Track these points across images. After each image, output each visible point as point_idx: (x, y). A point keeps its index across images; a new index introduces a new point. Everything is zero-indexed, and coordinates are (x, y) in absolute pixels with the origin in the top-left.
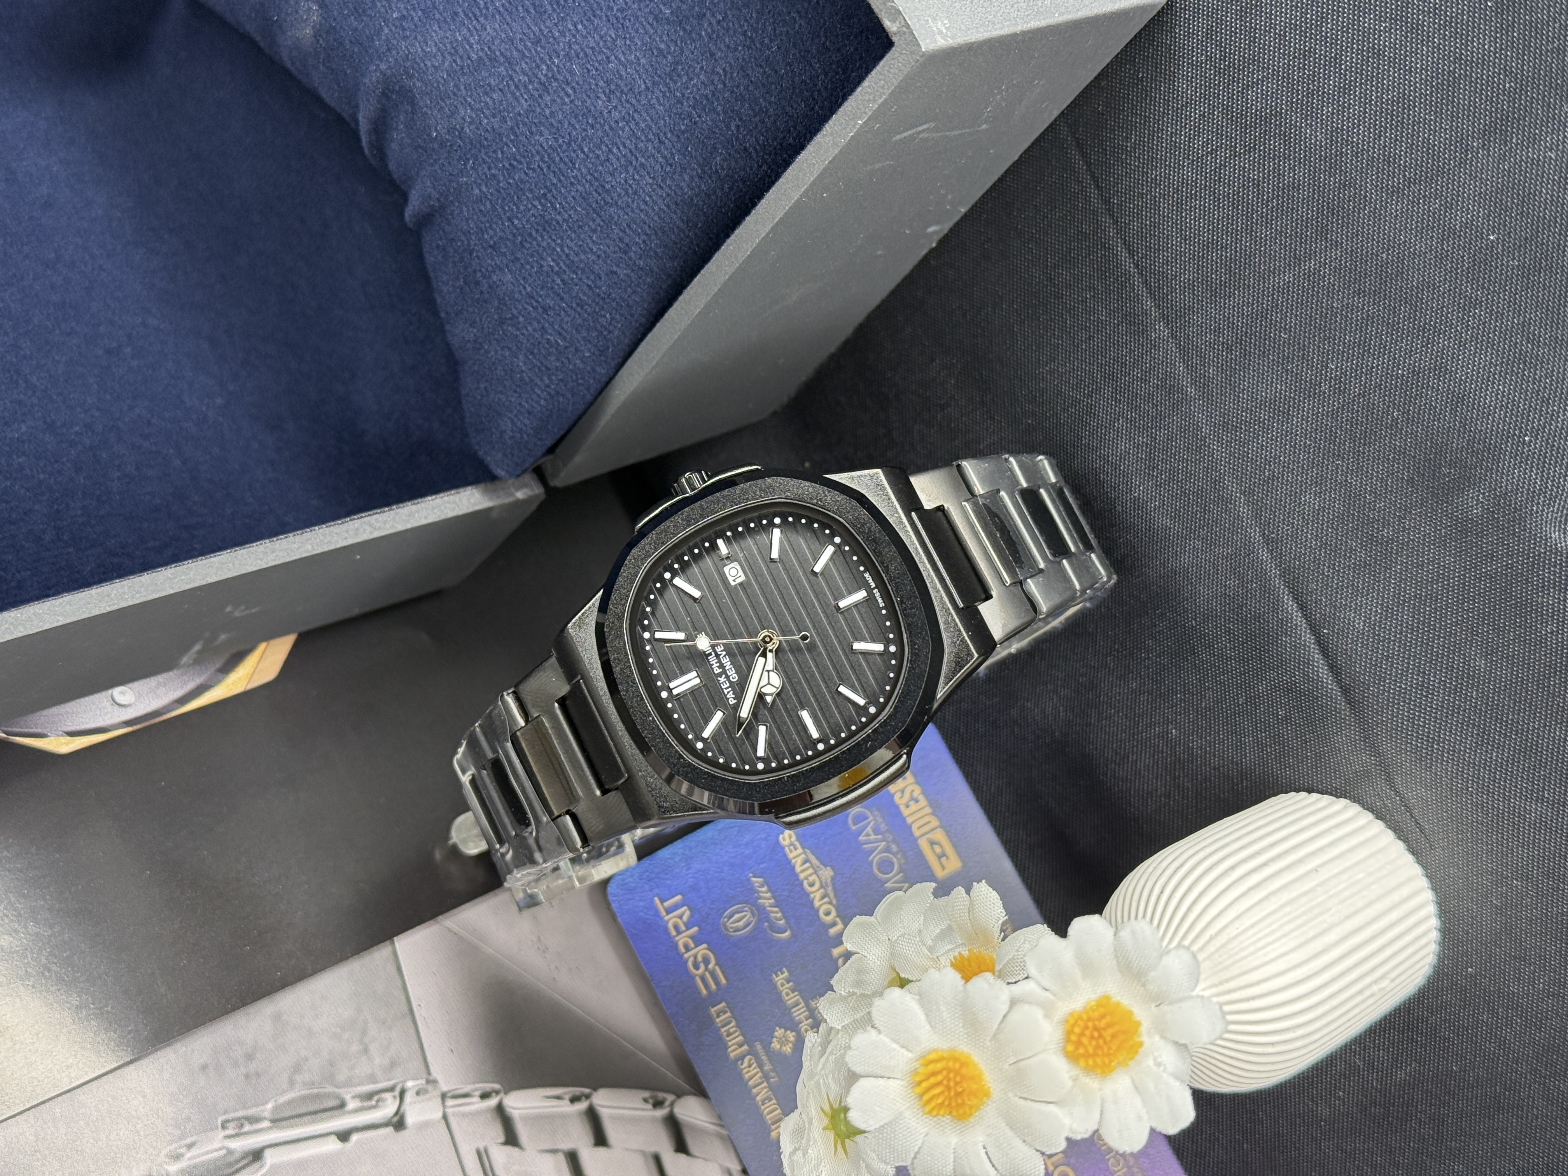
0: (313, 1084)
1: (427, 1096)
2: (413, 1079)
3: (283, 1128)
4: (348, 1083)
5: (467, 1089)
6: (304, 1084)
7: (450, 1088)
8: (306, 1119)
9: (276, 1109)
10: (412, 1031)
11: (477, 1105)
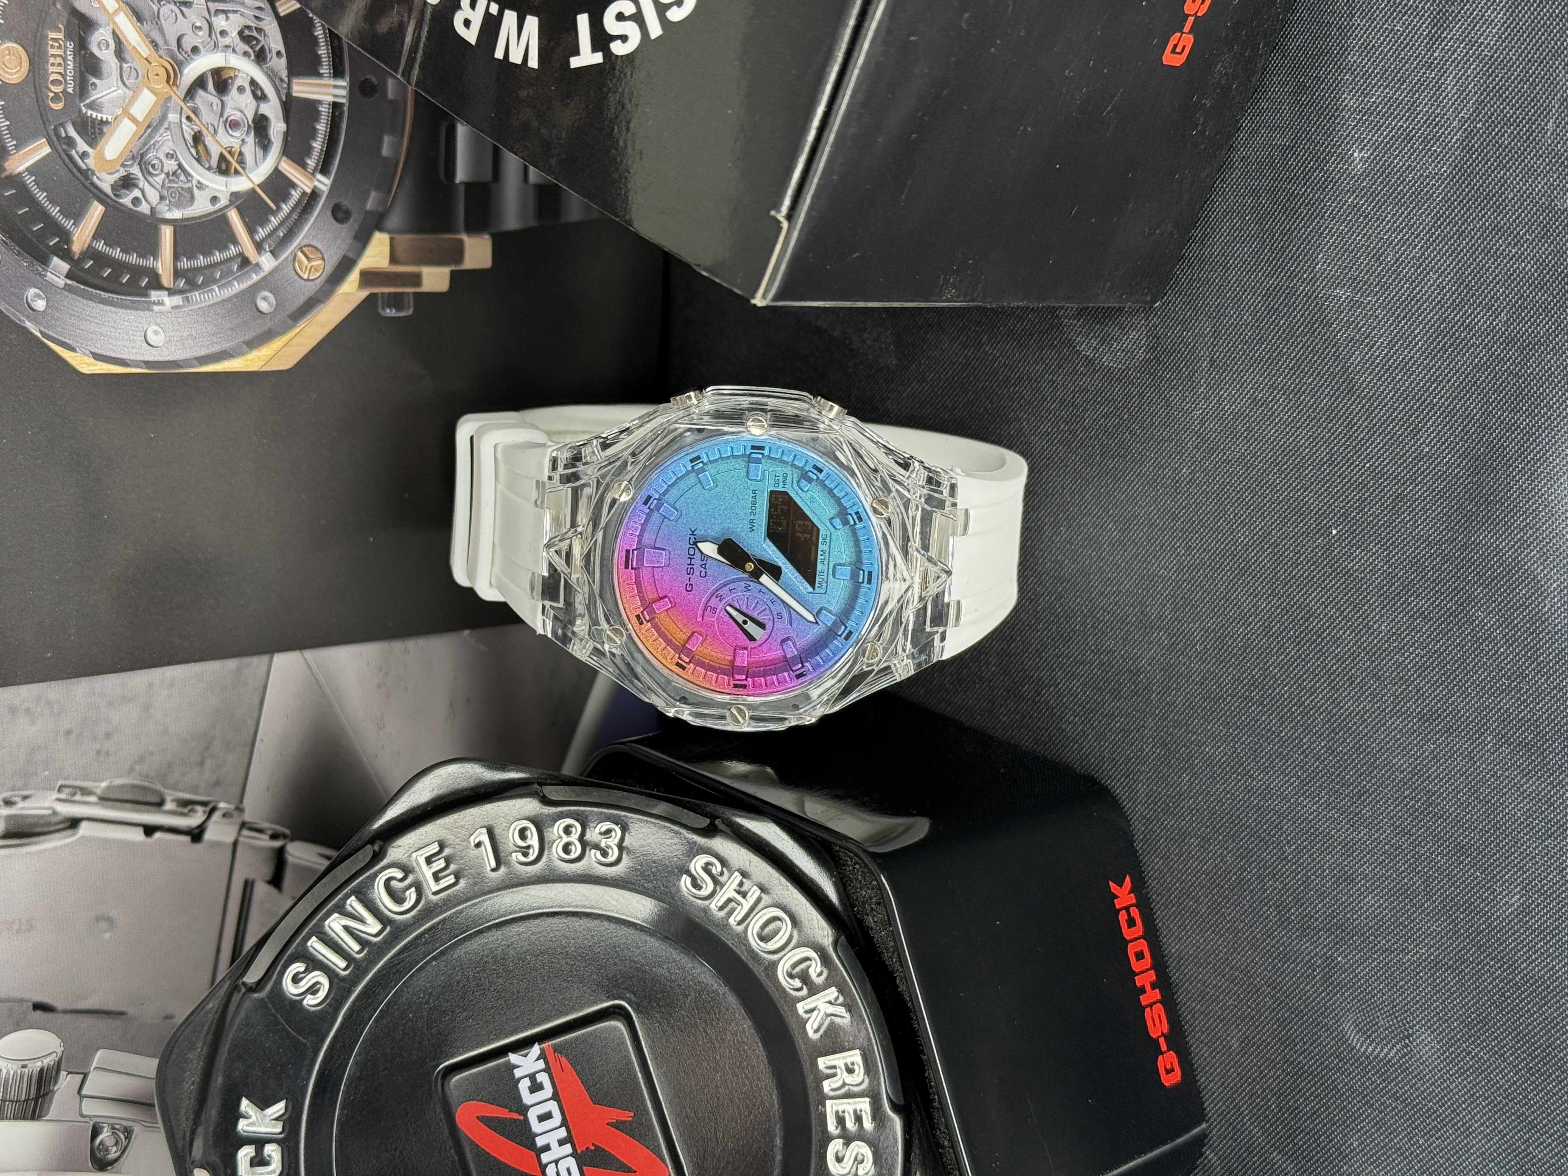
0: (146, 777)
1: (230, 820)
2: (226, 802)
3: (106, 807)
4: (175, 787)
5: (264, 825)
6: (140, 775)
7: (252, 820)
8: (128, 805)
9: (108, 788)
10: (246, 761)
11: (265, 842)
